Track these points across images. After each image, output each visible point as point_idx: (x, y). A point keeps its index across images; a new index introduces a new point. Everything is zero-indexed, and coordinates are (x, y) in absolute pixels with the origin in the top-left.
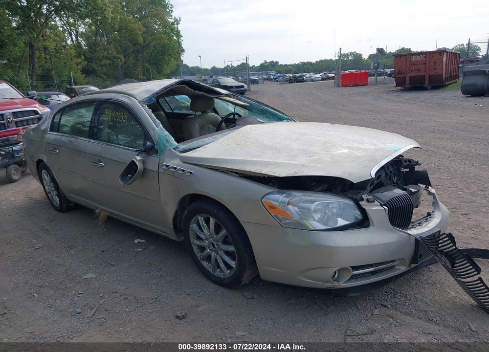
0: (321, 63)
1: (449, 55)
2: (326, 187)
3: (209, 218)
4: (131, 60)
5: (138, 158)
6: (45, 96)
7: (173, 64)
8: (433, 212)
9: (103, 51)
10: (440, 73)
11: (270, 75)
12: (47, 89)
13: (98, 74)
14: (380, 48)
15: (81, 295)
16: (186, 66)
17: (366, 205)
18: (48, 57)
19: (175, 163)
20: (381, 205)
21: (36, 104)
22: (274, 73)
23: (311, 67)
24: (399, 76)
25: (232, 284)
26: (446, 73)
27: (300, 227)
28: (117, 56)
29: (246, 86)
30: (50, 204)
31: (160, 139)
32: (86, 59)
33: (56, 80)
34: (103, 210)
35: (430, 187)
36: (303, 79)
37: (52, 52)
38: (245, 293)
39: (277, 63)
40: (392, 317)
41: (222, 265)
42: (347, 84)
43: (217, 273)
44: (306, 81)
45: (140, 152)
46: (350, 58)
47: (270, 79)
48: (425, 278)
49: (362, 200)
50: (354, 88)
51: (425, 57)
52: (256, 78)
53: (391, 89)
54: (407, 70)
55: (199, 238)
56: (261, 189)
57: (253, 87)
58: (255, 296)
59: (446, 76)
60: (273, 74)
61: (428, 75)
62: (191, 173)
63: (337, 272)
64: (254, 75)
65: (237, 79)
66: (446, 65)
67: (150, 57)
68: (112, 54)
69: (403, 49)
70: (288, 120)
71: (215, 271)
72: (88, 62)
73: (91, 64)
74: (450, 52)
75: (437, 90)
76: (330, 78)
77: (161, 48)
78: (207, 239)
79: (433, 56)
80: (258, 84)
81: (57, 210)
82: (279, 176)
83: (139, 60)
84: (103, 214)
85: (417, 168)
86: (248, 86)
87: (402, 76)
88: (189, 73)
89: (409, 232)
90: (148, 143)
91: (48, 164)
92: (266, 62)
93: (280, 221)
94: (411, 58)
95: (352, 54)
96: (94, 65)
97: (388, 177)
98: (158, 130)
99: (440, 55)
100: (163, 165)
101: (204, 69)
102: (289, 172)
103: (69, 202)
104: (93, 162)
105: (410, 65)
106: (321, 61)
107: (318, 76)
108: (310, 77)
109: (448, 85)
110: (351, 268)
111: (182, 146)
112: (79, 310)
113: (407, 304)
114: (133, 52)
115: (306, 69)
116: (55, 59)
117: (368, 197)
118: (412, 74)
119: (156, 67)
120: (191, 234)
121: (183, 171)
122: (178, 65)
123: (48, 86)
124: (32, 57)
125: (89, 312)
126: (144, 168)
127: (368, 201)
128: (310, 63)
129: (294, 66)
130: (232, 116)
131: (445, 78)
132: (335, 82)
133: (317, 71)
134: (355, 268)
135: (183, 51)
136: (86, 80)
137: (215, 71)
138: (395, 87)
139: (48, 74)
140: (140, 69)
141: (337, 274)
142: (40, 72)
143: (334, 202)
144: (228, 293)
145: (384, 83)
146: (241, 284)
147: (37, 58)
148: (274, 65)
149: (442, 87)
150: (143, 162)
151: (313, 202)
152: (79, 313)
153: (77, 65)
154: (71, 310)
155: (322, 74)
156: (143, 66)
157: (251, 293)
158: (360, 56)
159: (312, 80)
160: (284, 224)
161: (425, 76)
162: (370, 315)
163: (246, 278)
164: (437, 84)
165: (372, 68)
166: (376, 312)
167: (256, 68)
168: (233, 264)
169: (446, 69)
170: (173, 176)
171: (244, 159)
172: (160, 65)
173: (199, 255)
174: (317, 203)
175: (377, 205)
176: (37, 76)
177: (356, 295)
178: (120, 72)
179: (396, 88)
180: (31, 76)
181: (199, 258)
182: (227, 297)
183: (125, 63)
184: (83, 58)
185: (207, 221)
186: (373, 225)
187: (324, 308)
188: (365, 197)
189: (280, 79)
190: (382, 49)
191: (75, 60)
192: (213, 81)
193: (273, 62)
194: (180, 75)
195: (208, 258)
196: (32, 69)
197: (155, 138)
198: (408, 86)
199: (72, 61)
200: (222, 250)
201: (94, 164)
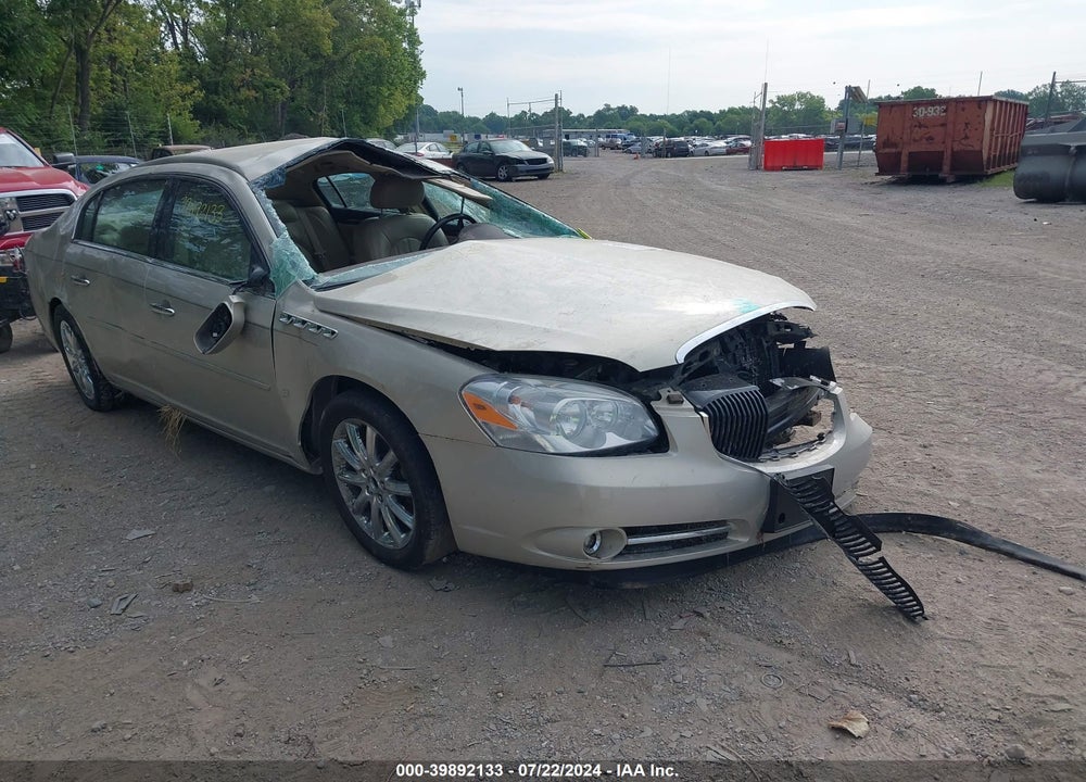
0: (730, 116)
1: (1001, 109)
2: (599, 371)
3: (366, 428)
4: (304, 93)
5: (235, 299)
6: (102, 165)
7: (400, 104)
8: (830, 432)
9: (242, 69)
10: (977, 148)
11: (616, 136)
12: (114, 149)
13: (229, 120)
14: (853, 85)
15: (107, 573)
16: (430, 110)
17: (663, 409)
18: (118, 77)
19: (305, 311)
20: (697, 410)
21: (69, 181)
22: (624, 132)
23: (710, 124)
24: (887, 150)
25: (408, 562)
26: (990, 149)
27: (529, 445)
28: (273, 80)
29: (551, 161)
30: (78, 395)
31: (282, 262)
32: (204, 86)
33: (134, 130)
34: (175, 408)
35: (832, 384)
36: (688, 150)
37: (129, 68)
38: (434, 580)
39: (634, 110)
40: (706, 635)
41: (390, 523)
42: (777, 164)
43: (383, 540)
44: (692, 154)
45: (238, 288)
46: (798, 106)
47: (614, 147)
48: (798, 565)
49: (659, 397)
50: (789, 173)
51: (945, 111)
52: (581, 142)
53: (869, 180)
54: (905, 137)
55: (350, 469)
56: (465, 369)
57: (569, 163)
58: (451, 586)
59: (989, 154)
60: (622, 135)
61: (949, 152)
62: (333, 333)
63: (598, 537)
64: (579, 136)
65: (532, 144)
66: (992, 130)
67: (347, 86)
68: (262, 76)
69: (918, 90)
70: (571, 233)
71: (379, 534)
72: (208, 90)
73: (216, 98)
74: (1001, 102)
75: (968, 186)
76: (745, 150)
77: (373, 69)
78: (363, 470)
79: (963, 109)
80: (585, 156)
81: (90, 407)
82: (494, 349)
83: (322, 93)
84: (176, 416)
85: (810, 344)
86: (557, 160)
87: (894, 150)
88: (436, 127)
89: (760, 467)
90: (258, 270)
91: (70, 309)
92: (608, 108)
93: (493, 433)
94: (914, 112)
95: (801, 96)
96: (221, 101)
97: (730, 357)
98: (279, 242)
99: (980, 108)
100: (283, 316)
101: (470, 118)
102: (517, 342)
103: (113, 390)
104: (154, 307)
105: (910, 128)
106: (732, 111)
107: (722, 143)
108: (702, 145)
109: (993, 175)
110: (624, 533)
111: (324, 278)
112: (96, 601)
113: (744, 612)
114: (310, 73)
115: (697, 127)
116: (136, 84)
117: (672, 393)
118: (914, 148)
119: (360, 110)
120: (335, 459)
121: (319, 327)
122: (410, 107)
123: (117, 143)
124: (81, 75)
125: (115, 605)
126: (246, 322)
127: (670, 400)
128: (707, 115)
129: (673, 119)
130: (456, 222)
131: (989, 158)
132: (750, 159)
133: (720, 133)
134: (632, 531)
135: (423, 75)
136: (202, 134)
137: (495, 124)
138: (877, 174)
139: (116, 115)
140: (323, 115)
141: (598, 542)
142: (100, 110)
143: (607, 401)
144: (399, 579)
145: (858, 164)
146: (424, 563)
147: (92, 79)
148: (626, 114)
149: (981, 180)
150: (246, 309)
151: (558, 398)
152: (96, 607)
153: (183, 98)
154: (82, 600)
155: (729, 139)
156: (331, 107)
157: (445, 581)
158: (821, 101)
159: (707, 154)
160: (502, 441)
161: (943, 152)
162: (664, 630)
163: (432, 549)
164: (968, 171)
165: (832, 130)
166: (679, 624)
167: (585, 120)
168: (409, 520)
169: (991, 140)
170: (300, 338)
171: (437, 310)
172: (371, 106)
173: (352, 503)
174: (566, 401)
175: (689, 410)
176: (92, 120)
177: (638, 586)
178: (279, 119)
179: (879, 178)
180: (79, 119)
181: (351, 510)
182: (396, 588)
183: (293, 99)
184: (197, 83)
185: (362, 433)
186: (676, 449)
187: (580, 612)
188: (664, 393)
189: (637, 146)
190: (857, 89)
191: (178, 86)
192: (479, 146)
193: (624, 108)
194: (415, 131)
195: (366, 509)
196: (83, 102)
197: (272, 258)
198: (904, 174)
199: (171, 89)
200: (390, 492)
201: (157, 311)
